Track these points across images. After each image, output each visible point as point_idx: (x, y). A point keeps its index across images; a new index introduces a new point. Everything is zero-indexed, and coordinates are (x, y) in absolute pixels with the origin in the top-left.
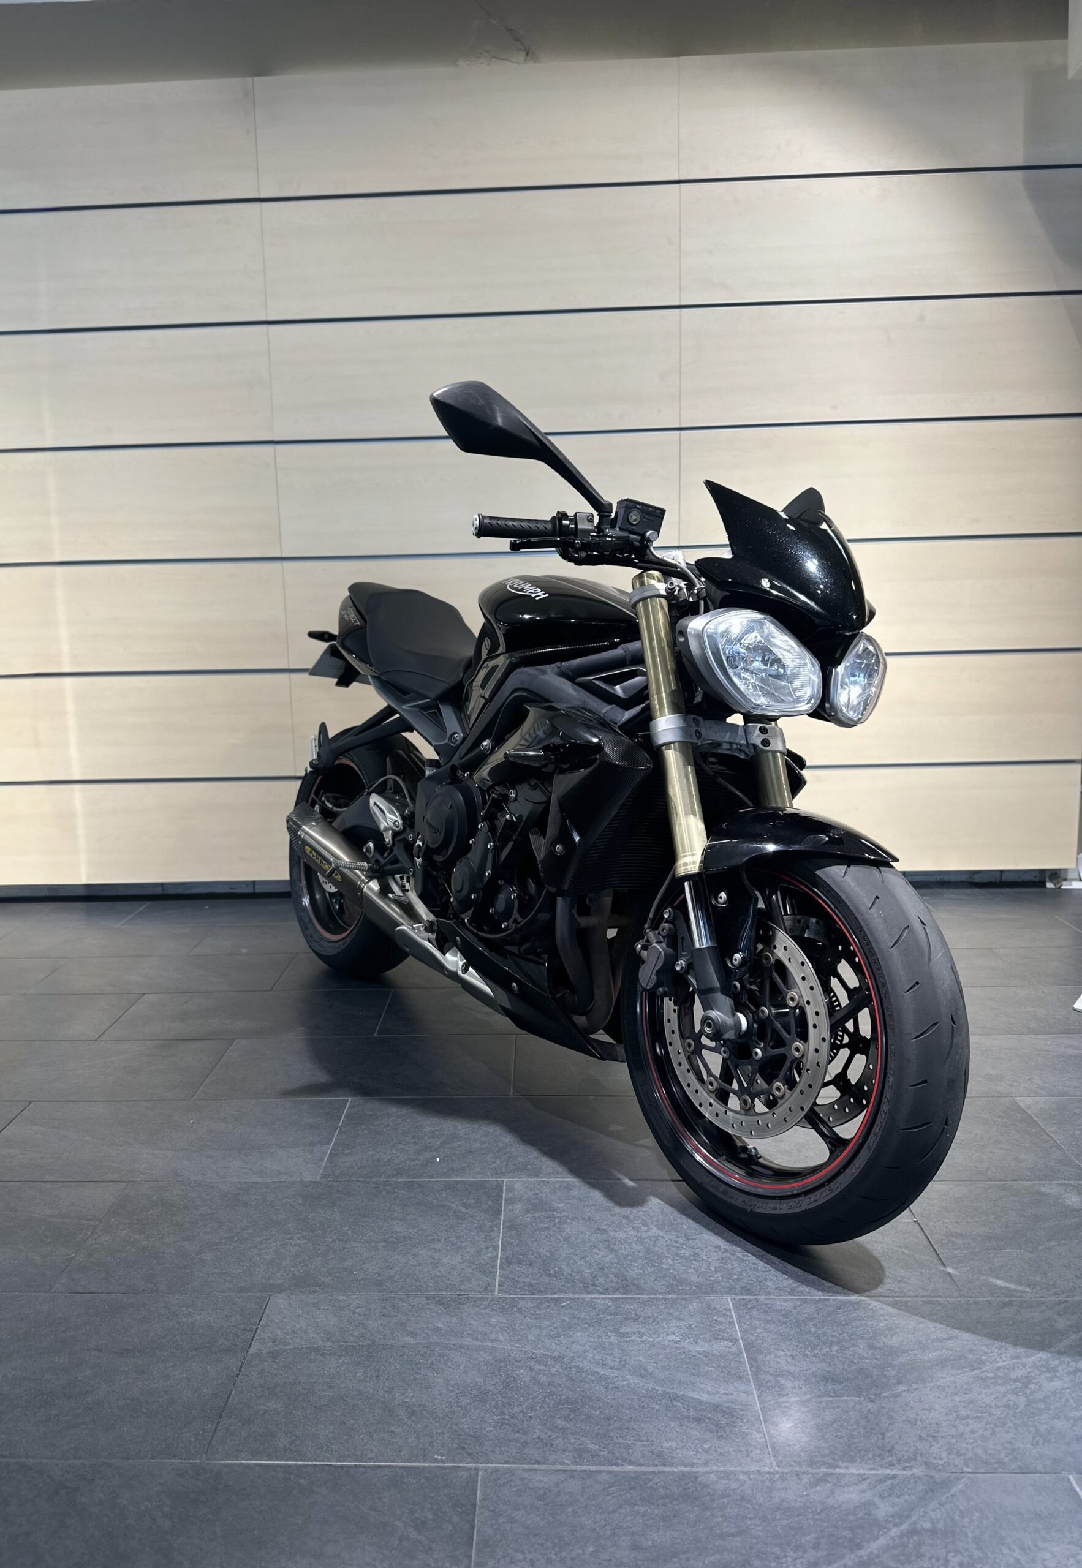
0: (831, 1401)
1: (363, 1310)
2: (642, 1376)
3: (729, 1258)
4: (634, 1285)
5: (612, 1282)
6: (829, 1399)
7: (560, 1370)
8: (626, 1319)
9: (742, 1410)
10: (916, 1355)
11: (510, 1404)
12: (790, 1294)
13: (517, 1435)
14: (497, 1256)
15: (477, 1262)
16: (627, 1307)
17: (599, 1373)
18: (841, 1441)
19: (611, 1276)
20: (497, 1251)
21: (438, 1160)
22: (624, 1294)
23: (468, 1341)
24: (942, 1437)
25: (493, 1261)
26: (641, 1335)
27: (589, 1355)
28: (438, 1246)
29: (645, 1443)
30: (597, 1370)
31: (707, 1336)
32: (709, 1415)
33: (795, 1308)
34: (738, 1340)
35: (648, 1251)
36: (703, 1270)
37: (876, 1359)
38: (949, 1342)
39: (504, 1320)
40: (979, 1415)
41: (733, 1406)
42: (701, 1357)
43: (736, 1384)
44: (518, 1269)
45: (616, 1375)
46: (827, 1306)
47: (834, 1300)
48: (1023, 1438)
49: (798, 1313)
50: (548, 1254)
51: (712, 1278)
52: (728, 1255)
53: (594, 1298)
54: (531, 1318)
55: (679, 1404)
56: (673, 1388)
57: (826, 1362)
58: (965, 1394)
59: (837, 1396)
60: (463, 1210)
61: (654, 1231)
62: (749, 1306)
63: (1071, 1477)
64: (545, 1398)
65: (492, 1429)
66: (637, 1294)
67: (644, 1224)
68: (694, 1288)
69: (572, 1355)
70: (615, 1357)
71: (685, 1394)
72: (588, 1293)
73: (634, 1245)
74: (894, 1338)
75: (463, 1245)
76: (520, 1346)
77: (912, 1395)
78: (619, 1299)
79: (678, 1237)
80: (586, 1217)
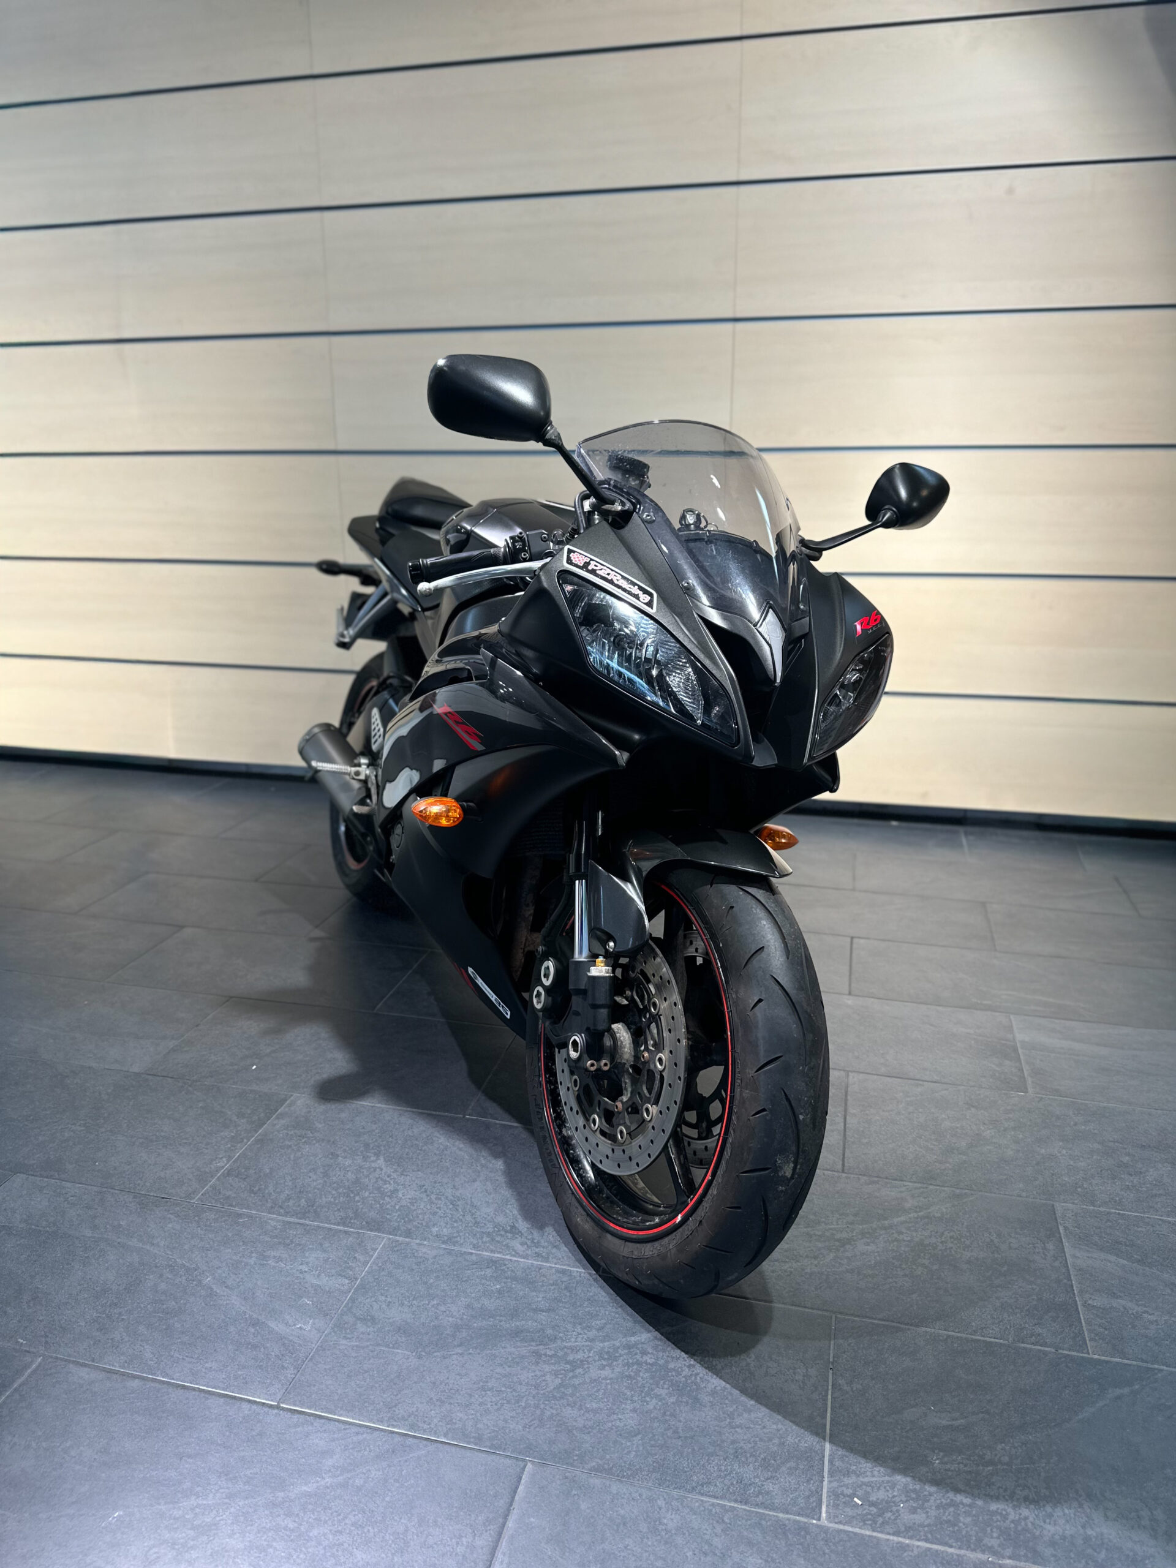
0: (384, 1351)
1: (75, 1198)
2: (245, 1299)
3: (421, 1199)
4: (315, 1211)
5: (299, 1205)
6: (384, 1349)
7: (184, 1281)
8: (280, 1243)
9: (300, 1345)
10: (500, 1321)
11: (116, 1305)
12: (444, 1242)
13: (98, 1334)
14: (223, 1167)
15: (202, 1170)
16: (291, 1232)
17: (212, 1289)
18: (358, 1390)
19: (303, 1200)
20: (228, 1161)
21: (254, 1067)
22: (300, 1219)
23: (134, 1242)
24: (451, 1404)
25: (217, 1171)
26: (280, 1259)
27: (219, 1271)
28: (182, 1150)
29: (194, 1360)
30: (214, 1287)
31: (333, 1271)
32: (268, 1345)
33: (435, 1257)
34: (356, 1279)
35: (357, 1181)
36: (388, 1206)
37: (461, 1319)
38: (544, 1314)
39: (178, 1227)
40: (503, 1389)
41: (296, 1340)
42: (310, 1289)
43: (317, 1320)
44: (231, 1181)
45: (225, 1294)
46: (465, 1260)
47: (477, 1255)
48: (522, 1419)
49: (433, 1263)
50: (268, 1171)
51: (388, 1217)
52: (424, 1195)
53: (272, 1219)
54: (202, 1229)
55: (253, 1330)
56: (261, 1314)
57: (413, 1314)
58: (509, 1367)
59: (393, 1348)
60: (234, 1118)
61: (381, 1162)
62: (396, 1249)
63: (529, 1466)
64: (149, 1304)
65: (83, 1324)
66: (310, 1221)
67: (377, 1155)
68: (364, 1223)
69: (205, 1268)
70: (238, 1278)
71: (266, 1322)
72: (270, 1213)
73: (349, 1173)
74: (497, 1301)
75: (206, 1151)
76: (171, 1253)
77: (461, 1359)
78: (290, 1223)
79: (396, 1171)
80: (332, 1140)
